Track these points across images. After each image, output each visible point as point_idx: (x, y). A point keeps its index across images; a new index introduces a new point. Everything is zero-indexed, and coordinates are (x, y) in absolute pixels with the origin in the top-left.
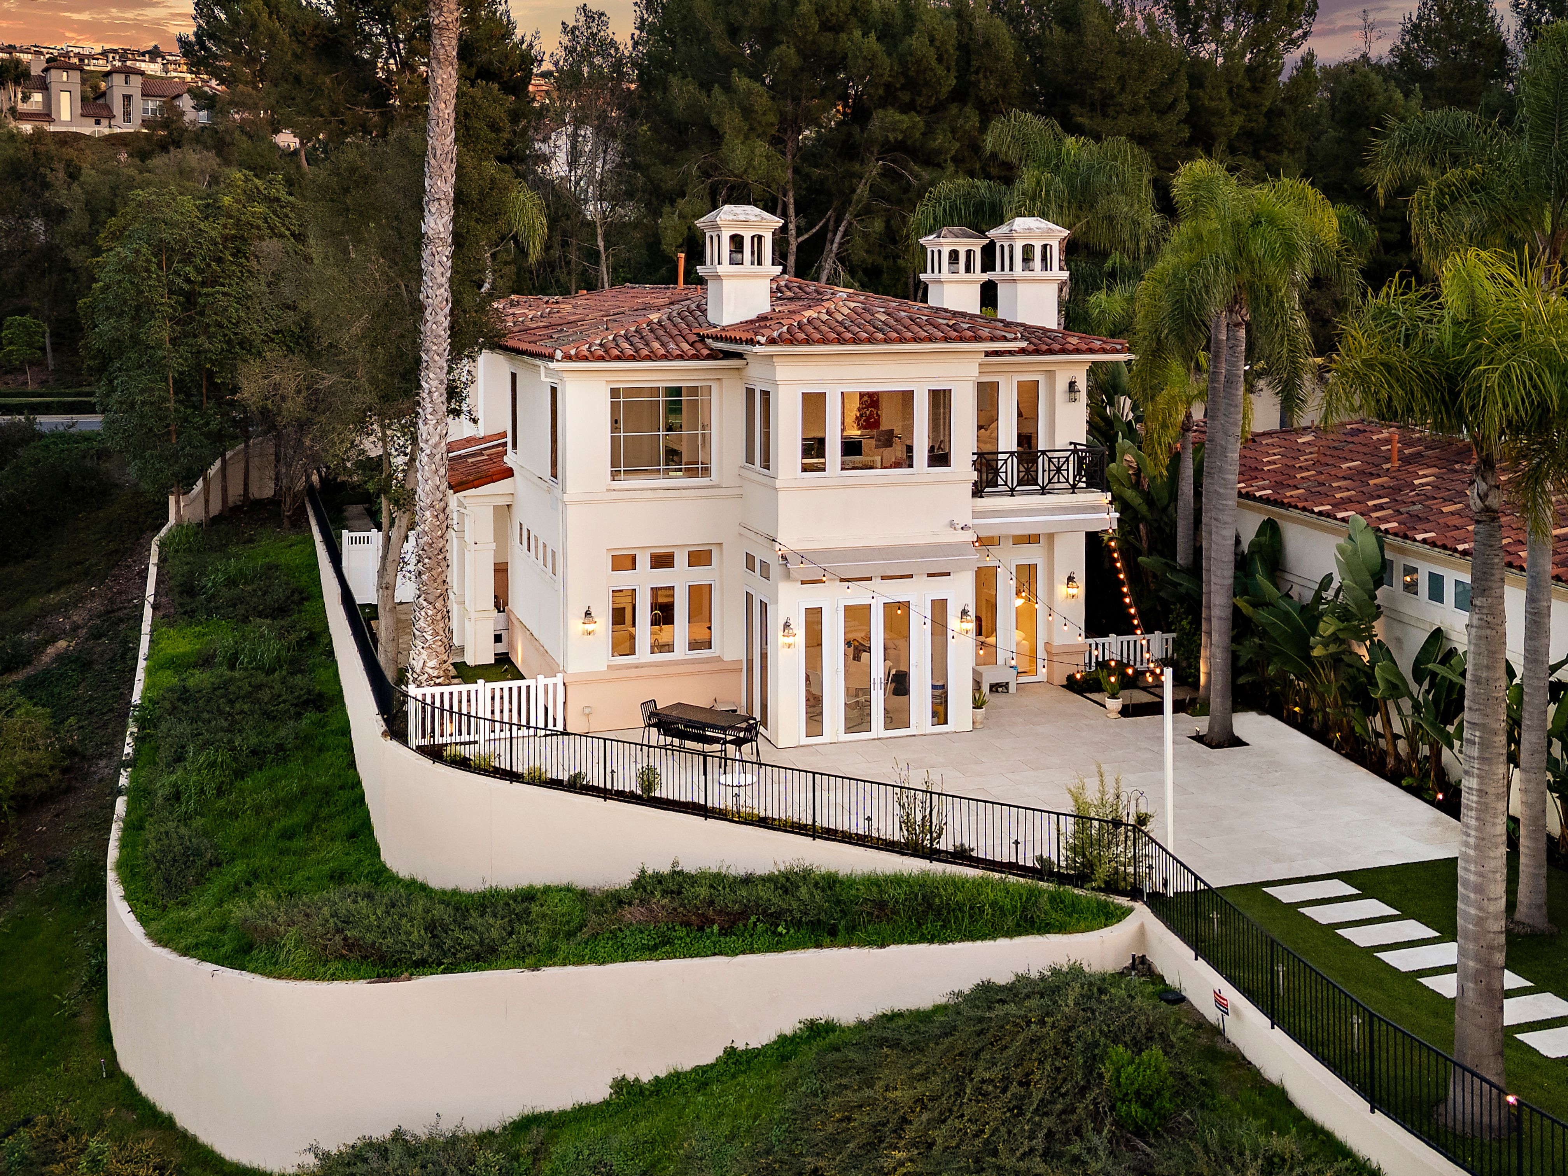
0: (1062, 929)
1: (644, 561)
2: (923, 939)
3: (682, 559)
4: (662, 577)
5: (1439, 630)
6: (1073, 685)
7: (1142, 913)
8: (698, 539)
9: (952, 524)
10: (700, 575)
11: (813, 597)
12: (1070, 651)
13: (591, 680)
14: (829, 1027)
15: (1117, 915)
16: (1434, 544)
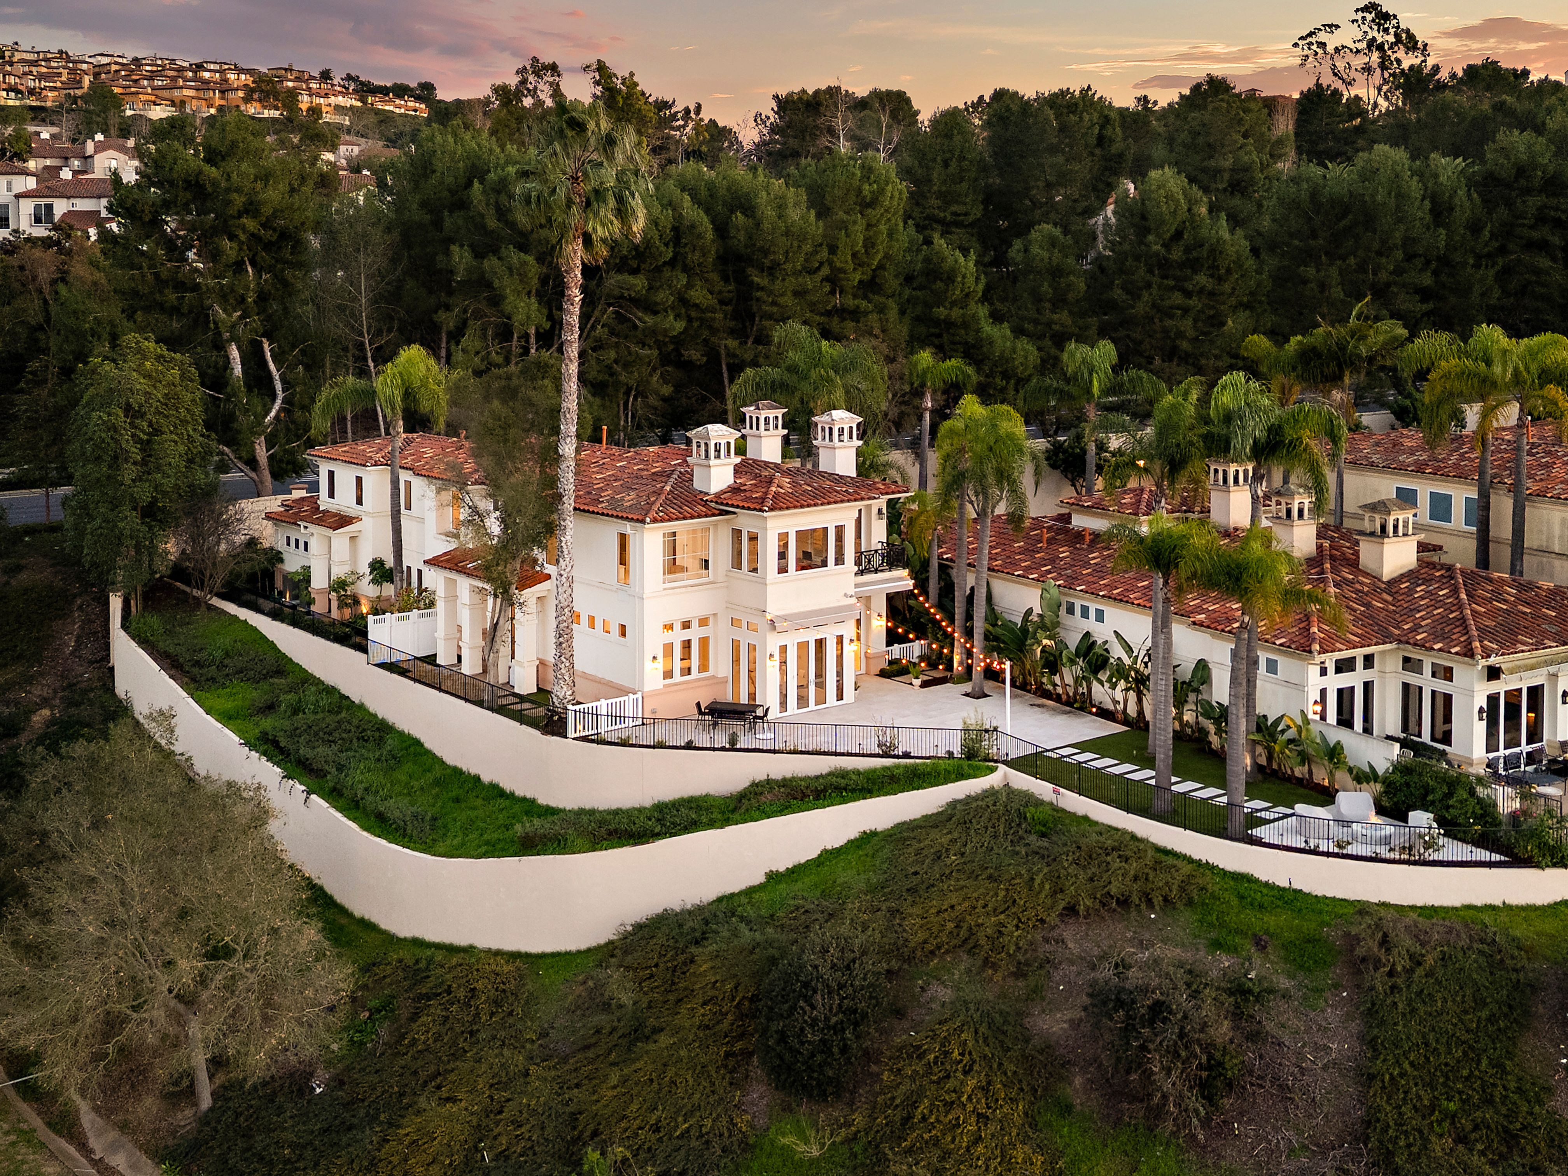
0: (975, 777)
1: (677, 626)
2: (914, 789)
3: (695, 624)
4: (686, 635)
5: (1088, 632)
6: (883, 674)
7: (1002, 768)
8: (703, 613)
9: (846, 595)
10: (704, 632)
11: (782, 640)
12: (877, 656)
13: (656, 694)
14: (874, 833)
15: (993, 770)
16: (1087, 592)
